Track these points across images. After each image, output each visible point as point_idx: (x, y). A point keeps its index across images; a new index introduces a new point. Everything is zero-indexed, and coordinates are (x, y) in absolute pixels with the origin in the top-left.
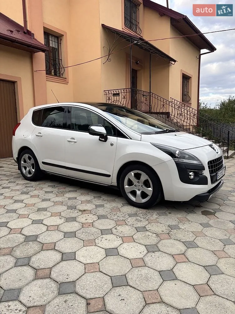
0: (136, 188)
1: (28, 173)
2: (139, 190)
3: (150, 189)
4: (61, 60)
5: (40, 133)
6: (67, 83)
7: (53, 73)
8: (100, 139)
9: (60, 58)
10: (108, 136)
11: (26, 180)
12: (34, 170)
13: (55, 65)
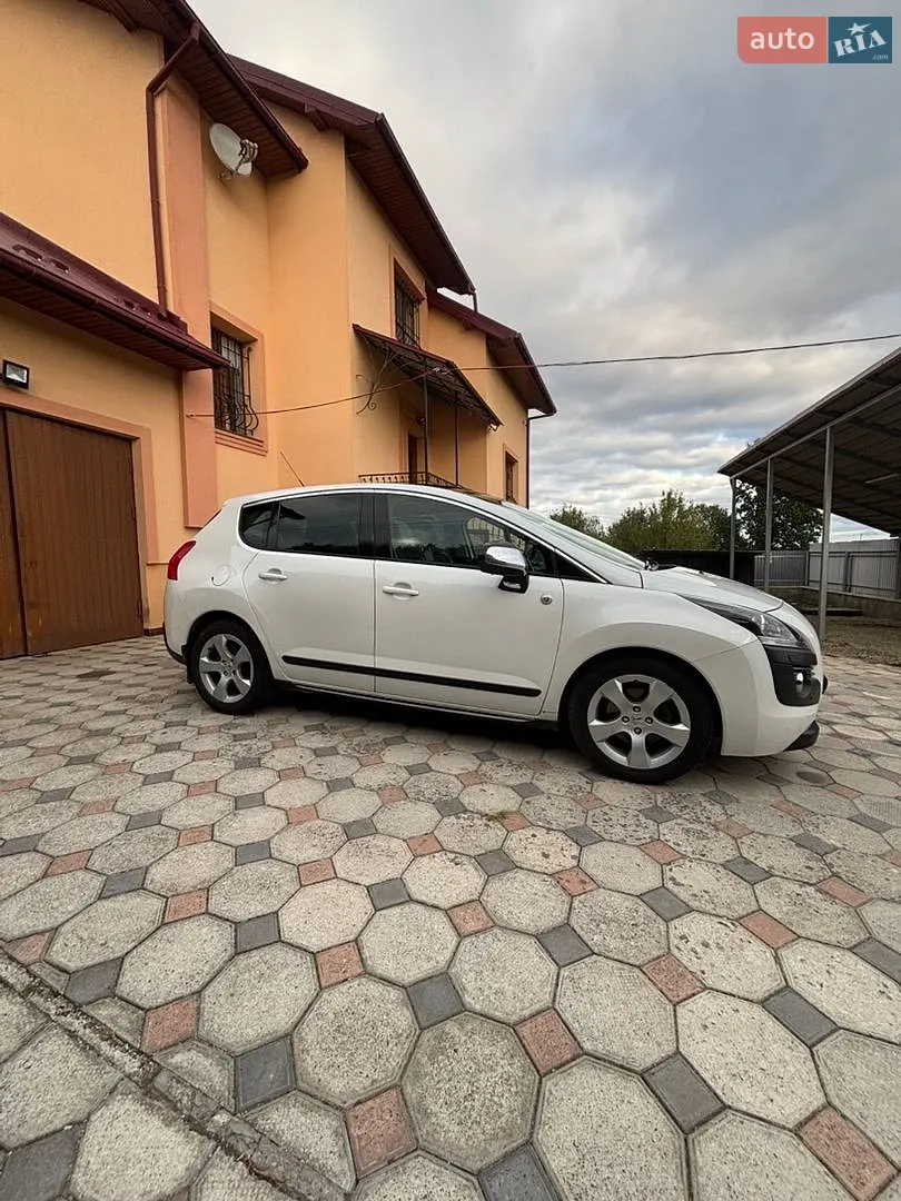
0: (628, 727)
1: (225, 692)
2: (638, 731)
3: (680, 727)
4: (249, 396)
5: (278, 571)
6: (264, 454)
7: (228, 427)
8: (506, 584)
9: (247, 393)
10: (531, 577)
11: (217, 715)
12: (248, 682)
13: (232, 409)
